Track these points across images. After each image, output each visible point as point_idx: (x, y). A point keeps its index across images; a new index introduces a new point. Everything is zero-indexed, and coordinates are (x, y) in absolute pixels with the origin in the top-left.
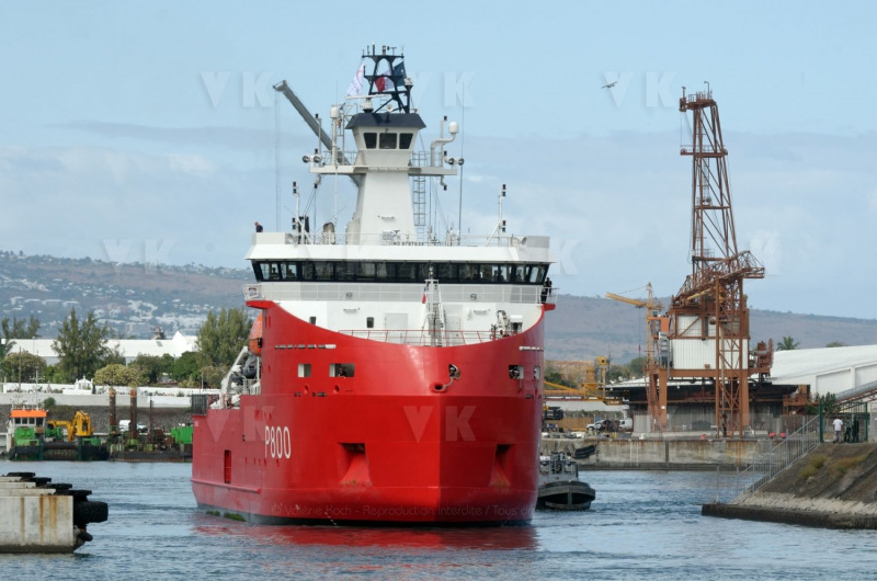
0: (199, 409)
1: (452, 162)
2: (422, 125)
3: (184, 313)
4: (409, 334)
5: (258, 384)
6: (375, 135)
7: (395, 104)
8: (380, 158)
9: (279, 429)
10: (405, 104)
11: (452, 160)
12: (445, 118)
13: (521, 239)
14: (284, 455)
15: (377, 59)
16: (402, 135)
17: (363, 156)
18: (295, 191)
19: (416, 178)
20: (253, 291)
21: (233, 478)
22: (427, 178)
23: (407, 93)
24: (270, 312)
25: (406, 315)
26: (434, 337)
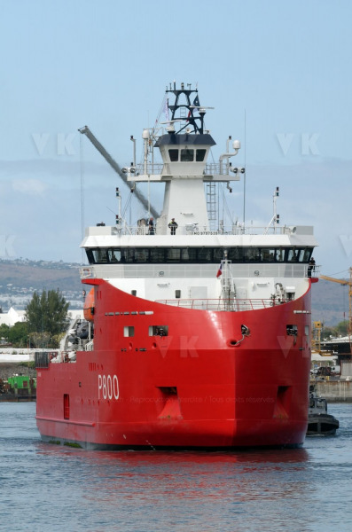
0: (42, 363)
1: (236, 171)
2: (213, 143)
3: (15, 293)
4: (210, 302)
5: (91, 343)
6: (177, 151)
7: (191, 127)
8: (181, 168)
9: (109, 377)
10: (200, 127)
11: (236, 169)
12: (230, 137)
13: (292, 228)
14: (113, 397)
15: (178, 93)
16: (198, 151)
17: (168, 168)
18: (117, 194)
19: (208, 184)
20: (86, 272)
21: (71, 415)
22: (217, 183)
23: (201, 119)
24: (101, 288)
25: (206, 288)
26: (229, 304)
